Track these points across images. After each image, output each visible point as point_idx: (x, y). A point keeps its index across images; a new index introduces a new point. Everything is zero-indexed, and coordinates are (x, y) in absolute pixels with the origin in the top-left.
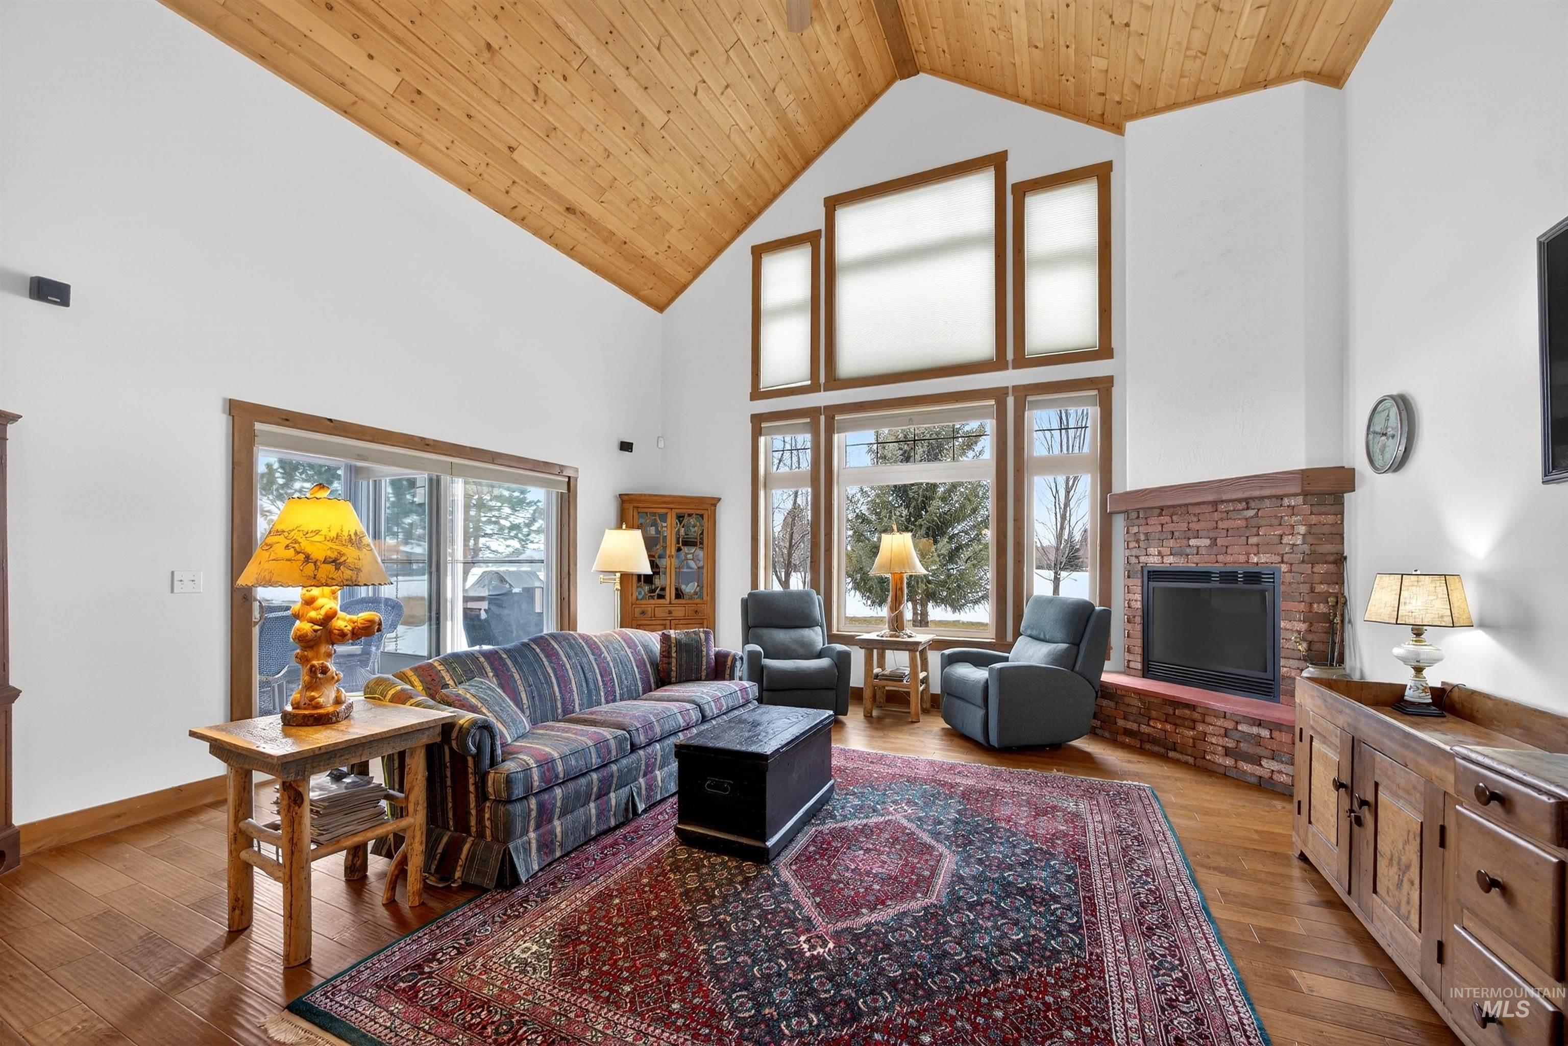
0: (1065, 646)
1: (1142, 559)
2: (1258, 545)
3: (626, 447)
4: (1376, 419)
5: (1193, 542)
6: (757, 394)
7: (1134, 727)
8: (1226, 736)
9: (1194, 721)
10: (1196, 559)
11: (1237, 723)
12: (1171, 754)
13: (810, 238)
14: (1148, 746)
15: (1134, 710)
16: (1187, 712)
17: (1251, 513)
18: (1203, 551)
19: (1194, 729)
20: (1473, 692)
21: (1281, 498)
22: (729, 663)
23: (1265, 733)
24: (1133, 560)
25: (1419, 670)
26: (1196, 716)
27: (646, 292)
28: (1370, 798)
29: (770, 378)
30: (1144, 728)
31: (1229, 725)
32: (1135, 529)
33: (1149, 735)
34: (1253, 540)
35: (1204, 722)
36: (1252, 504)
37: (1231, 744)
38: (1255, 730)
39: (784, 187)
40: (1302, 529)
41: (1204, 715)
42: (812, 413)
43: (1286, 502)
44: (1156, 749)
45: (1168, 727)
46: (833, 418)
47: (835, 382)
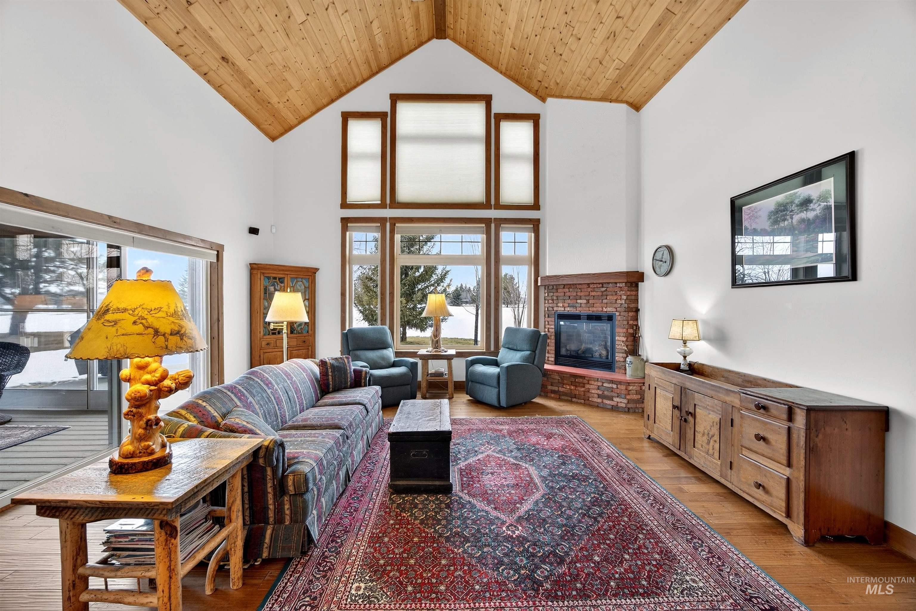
0: (528, 353)
1: (555, 309)
2: (607, 303)
3: (254, 231)
4: (657, 254)
5: (579, 301)
6: (345, 205)
7: (556, 388)
8: (598, 389)
9: (584, 384)
10: (579, 309)
11: (603, 383)
12: (574, 400)
13: (381, 116)
14: (563, 397)
15: (556, 381)
16: (581, 380)
17: (604, 289)
18: (583, 305)
19: (584, 387)
20: (703, 365)
21: (616, 283)
22: (363, 375)
23: (615, 386)
24: (550, 309)
25: (685, 357)
26: (585, 381)
27: (265, 126)
28: (691, 410)
29: (353, 196)
30: (561, 389)
31: (600, 384)
32: (552, 294)
33: (563, 392)
34: (605, 301)
35: (589, 384)
36: (605, 285)
37: (600, 393)
38: (610, 385)
39: (364, 81)
40: (625, 297)
41: (588, 381)
42: (382, 221)
43: (618, 285)
44: (566, 398)
45: (572, 387)
46: (395, 225)
47: (395, 204)
